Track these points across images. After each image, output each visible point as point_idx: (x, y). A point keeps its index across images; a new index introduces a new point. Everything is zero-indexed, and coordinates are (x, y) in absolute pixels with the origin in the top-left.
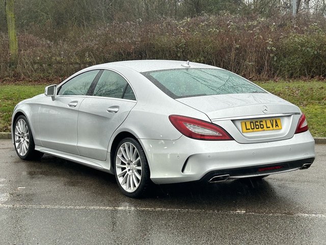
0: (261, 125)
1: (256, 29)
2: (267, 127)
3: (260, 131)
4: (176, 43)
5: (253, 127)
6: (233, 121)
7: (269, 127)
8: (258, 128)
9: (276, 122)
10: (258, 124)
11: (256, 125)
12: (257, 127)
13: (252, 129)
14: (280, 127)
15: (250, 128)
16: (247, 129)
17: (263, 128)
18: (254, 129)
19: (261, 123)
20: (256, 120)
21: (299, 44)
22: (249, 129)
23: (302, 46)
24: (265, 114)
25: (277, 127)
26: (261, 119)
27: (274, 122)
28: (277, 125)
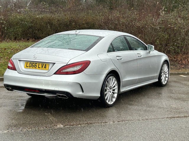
0: (35, 65)
2: (38, 68)
3: (34, 69)
5: (30, 66)
7: (40, 68)
8: (33, 67)
9: (45, 65)
10: (34, 65)
11: (32, 65)
13: (29, 67)
14: (47, 69)
16: (27, 66)
17: (36, 67)
18: (30, 67)
19: (36, 65)
20: (33, 62)
24: (35, 59)
25: (45, 68)
26: (36, 62)
27: (44, 65)
28: (45, 67)
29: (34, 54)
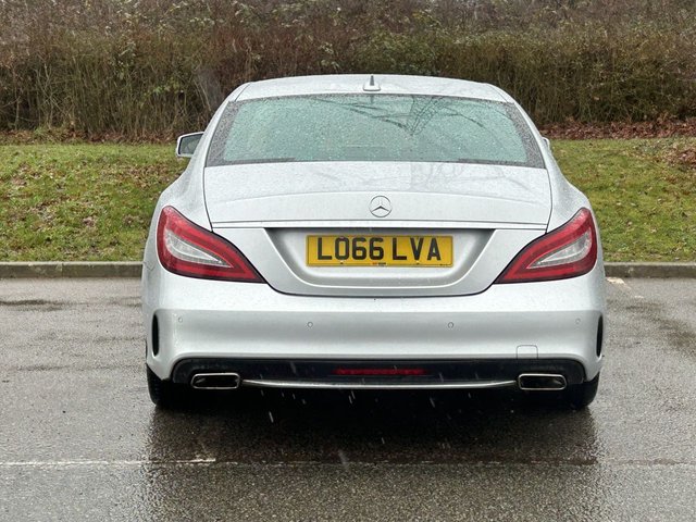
0: (373, 249)
1: (300, 22)
2: (395, 257)
3: (368, 265)
4: (114, 48)
5: (341, 254)
6: (270, 230)
7: (405, 258)
8: (363, 257)
9: (434, 244)
10: (366, 245)
11: (355, 249)
12: (359, 253)
13: (338, 257)
14: (444, 260)
15: (333, 254)
16: (321, 258)
17: (381, 257)
18: (346, 257)
19: (376, 244)
20: (360, 234)
21: (393, 54)
22: (330, 258)
23: (399, 60)
24: (380, 219)
25: (434, 259)
26: (378, 234)
27: (426, 243)
28: (434, 253)
29: (375, 194)
